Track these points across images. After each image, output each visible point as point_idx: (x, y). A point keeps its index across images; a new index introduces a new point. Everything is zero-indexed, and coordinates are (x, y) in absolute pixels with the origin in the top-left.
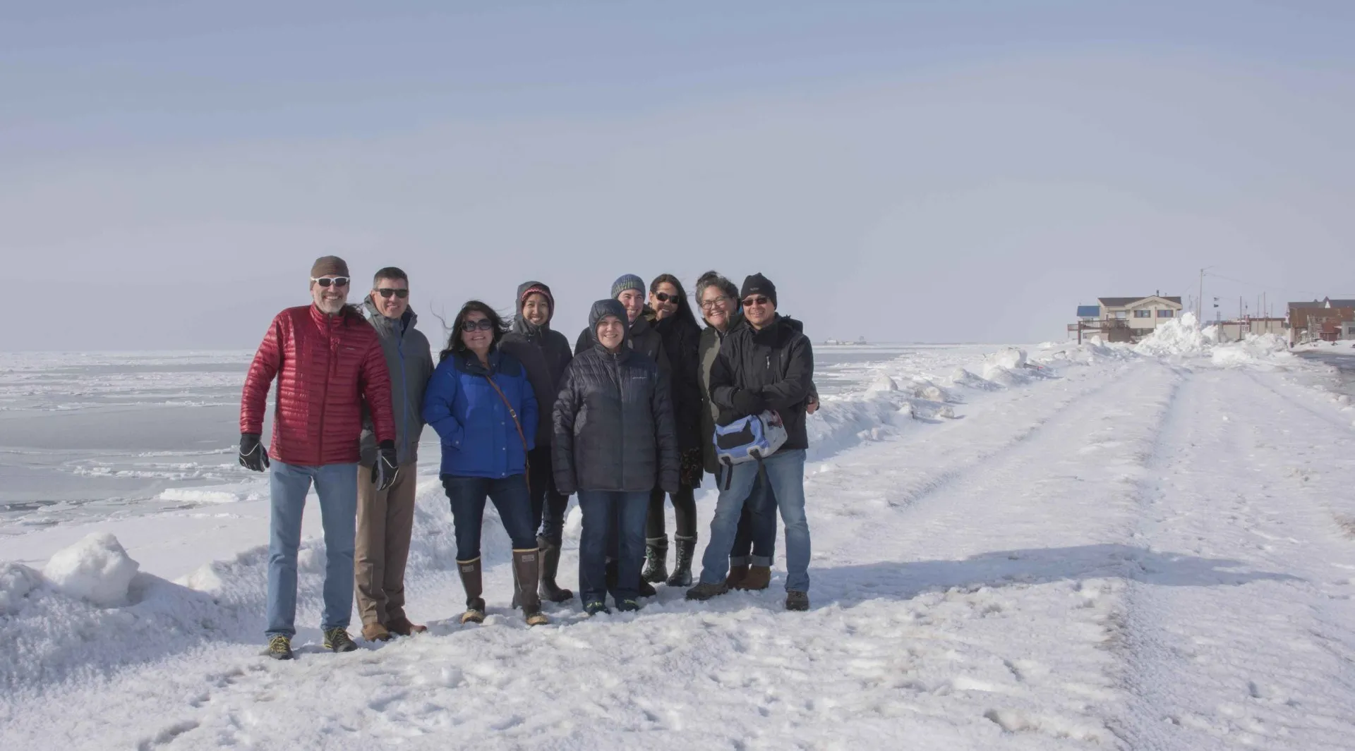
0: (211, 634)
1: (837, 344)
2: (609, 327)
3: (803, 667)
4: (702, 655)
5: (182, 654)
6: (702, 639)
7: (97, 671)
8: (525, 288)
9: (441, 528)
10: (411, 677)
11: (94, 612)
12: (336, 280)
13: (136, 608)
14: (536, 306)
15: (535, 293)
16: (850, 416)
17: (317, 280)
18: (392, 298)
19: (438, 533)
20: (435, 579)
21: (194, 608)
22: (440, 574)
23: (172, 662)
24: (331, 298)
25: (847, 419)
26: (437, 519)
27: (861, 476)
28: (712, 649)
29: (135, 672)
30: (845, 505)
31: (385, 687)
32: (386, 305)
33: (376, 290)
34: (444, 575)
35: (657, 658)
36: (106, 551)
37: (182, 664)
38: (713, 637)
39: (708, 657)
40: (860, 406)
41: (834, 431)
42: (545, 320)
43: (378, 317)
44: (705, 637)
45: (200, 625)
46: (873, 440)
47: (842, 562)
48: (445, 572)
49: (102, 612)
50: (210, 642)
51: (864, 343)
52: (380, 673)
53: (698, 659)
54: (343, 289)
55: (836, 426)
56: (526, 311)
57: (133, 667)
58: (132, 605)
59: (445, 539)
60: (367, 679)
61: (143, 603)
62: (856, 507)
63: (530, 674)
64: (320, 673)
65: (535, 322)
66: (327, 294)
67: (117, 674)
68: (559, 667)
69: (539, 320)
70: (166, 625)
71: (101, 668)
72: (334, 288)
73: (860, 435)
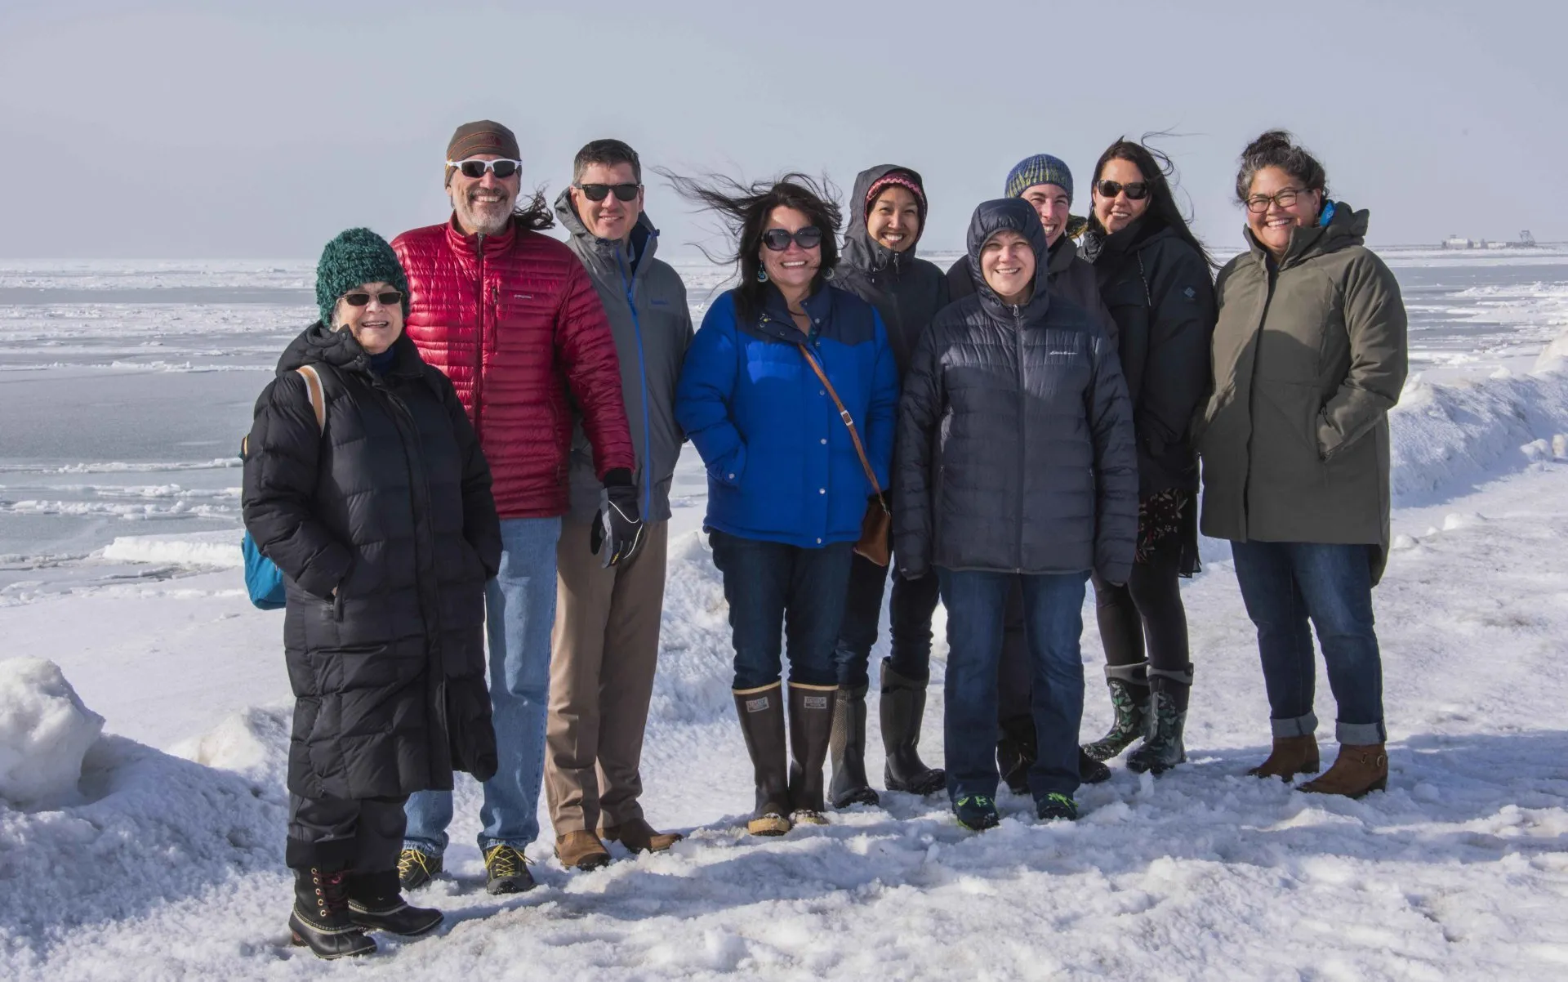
0: (247, 858)
1: (1470, 245)
2: (1004, 254)
3: (1431, 953)
4: (1218, 917)
5: (189, 900)
6: (1216, 883)
7: (19, 940)
8: (875, 176)
9: (687, 639)
10: (645, 948)
11: (13, 819)
12: (495, 165)
13: (100, 810)
14: (896, 213)
15: (895, 185)
16: (1506, 410)
17: (459, 164)
18: (608, 202)
19: (682, 648)
20: (679, 742)
21: (212, 804)
22: (687, 730)
23: (169, 915)
24: (485, 199)
25: (1497, 414)
26: (678, 622)
27: (1533, 541)
28: (1238, 905)
29: (94, 940)
30: (1501, 605)
31: (596, 969)
32: (596, 215)
33: (577, 184)
34: (694, 732)
35: (1127, 921)
36: (38, 695)
37: (191, 921)
38: (1238, 879)
39: (1230, 922)
40: (1527, 389)
41: (1469, 439)
42: (911, 240)
43: (585, 238)
44: (1222, 879)
45: (226, 841)
46: (1556, 460)
47: (1501, 728)
48: (696, 727)
49: (28, 819)
50: (245, 873)
51: (1531, 245)
52: (585, 938)
53: (1210, 927)
54: (508, 183)
55: (1474, 430)
56: (875, 220)
57: (89, 931)
58: (87, 803)
59: (696, 661)
60: (560, 952)
61: (110, 799)
62: (1525, 607)
63: (877, 947)
64: (467, 940)
65: (893, 244)
66: (477, 192)
67: (58, 946)
68: (934, 934)
69: (899, 241)
70: (158, 841)
71: (25, 934)
72: (492, 180)
73: (1527, 449)
